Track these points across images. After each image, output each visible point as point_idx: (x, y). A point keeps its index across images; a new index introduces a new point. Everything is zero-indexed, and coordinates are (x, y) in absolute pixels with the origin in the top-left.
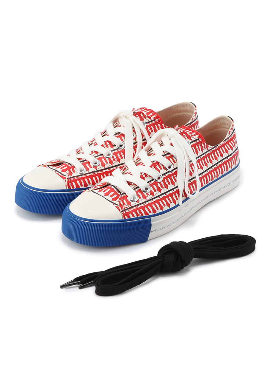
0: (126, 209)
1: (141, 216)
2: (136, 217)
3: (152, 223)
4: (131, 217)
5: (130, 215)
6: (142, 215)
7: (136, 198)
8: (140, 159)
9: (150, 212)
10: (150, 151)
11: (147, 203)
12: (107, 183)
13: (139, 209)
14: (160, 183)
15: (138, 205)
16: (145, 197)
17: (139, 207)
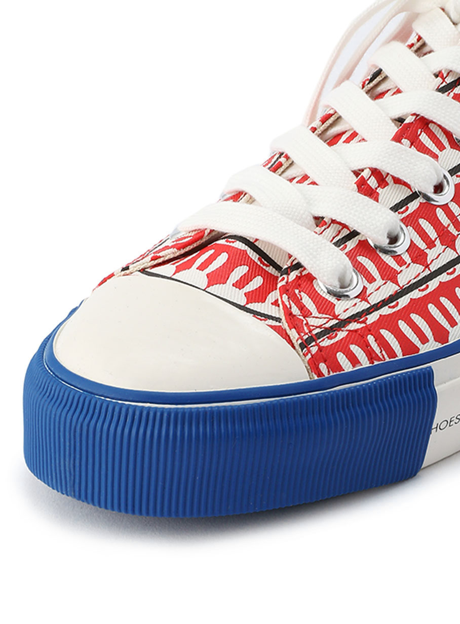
0: (319, 335)
1: (388, 360)
2: (368, 365)
3: (436, 388)
4: (347, 367)
5: (341, 358)
6: (392, 353)
7: (351, 281)
8: (339, 118)
9: (424, 340)
10: (375, 82)
11: (404, 301)
12: (207, 232)
13: (372, 329)
14: (445, 207)
15: (369, 311)
16: (390, 275)
17: (372, 318)
